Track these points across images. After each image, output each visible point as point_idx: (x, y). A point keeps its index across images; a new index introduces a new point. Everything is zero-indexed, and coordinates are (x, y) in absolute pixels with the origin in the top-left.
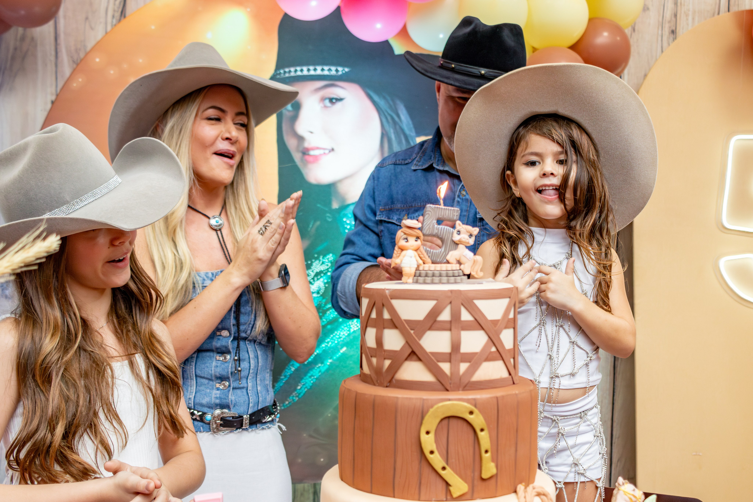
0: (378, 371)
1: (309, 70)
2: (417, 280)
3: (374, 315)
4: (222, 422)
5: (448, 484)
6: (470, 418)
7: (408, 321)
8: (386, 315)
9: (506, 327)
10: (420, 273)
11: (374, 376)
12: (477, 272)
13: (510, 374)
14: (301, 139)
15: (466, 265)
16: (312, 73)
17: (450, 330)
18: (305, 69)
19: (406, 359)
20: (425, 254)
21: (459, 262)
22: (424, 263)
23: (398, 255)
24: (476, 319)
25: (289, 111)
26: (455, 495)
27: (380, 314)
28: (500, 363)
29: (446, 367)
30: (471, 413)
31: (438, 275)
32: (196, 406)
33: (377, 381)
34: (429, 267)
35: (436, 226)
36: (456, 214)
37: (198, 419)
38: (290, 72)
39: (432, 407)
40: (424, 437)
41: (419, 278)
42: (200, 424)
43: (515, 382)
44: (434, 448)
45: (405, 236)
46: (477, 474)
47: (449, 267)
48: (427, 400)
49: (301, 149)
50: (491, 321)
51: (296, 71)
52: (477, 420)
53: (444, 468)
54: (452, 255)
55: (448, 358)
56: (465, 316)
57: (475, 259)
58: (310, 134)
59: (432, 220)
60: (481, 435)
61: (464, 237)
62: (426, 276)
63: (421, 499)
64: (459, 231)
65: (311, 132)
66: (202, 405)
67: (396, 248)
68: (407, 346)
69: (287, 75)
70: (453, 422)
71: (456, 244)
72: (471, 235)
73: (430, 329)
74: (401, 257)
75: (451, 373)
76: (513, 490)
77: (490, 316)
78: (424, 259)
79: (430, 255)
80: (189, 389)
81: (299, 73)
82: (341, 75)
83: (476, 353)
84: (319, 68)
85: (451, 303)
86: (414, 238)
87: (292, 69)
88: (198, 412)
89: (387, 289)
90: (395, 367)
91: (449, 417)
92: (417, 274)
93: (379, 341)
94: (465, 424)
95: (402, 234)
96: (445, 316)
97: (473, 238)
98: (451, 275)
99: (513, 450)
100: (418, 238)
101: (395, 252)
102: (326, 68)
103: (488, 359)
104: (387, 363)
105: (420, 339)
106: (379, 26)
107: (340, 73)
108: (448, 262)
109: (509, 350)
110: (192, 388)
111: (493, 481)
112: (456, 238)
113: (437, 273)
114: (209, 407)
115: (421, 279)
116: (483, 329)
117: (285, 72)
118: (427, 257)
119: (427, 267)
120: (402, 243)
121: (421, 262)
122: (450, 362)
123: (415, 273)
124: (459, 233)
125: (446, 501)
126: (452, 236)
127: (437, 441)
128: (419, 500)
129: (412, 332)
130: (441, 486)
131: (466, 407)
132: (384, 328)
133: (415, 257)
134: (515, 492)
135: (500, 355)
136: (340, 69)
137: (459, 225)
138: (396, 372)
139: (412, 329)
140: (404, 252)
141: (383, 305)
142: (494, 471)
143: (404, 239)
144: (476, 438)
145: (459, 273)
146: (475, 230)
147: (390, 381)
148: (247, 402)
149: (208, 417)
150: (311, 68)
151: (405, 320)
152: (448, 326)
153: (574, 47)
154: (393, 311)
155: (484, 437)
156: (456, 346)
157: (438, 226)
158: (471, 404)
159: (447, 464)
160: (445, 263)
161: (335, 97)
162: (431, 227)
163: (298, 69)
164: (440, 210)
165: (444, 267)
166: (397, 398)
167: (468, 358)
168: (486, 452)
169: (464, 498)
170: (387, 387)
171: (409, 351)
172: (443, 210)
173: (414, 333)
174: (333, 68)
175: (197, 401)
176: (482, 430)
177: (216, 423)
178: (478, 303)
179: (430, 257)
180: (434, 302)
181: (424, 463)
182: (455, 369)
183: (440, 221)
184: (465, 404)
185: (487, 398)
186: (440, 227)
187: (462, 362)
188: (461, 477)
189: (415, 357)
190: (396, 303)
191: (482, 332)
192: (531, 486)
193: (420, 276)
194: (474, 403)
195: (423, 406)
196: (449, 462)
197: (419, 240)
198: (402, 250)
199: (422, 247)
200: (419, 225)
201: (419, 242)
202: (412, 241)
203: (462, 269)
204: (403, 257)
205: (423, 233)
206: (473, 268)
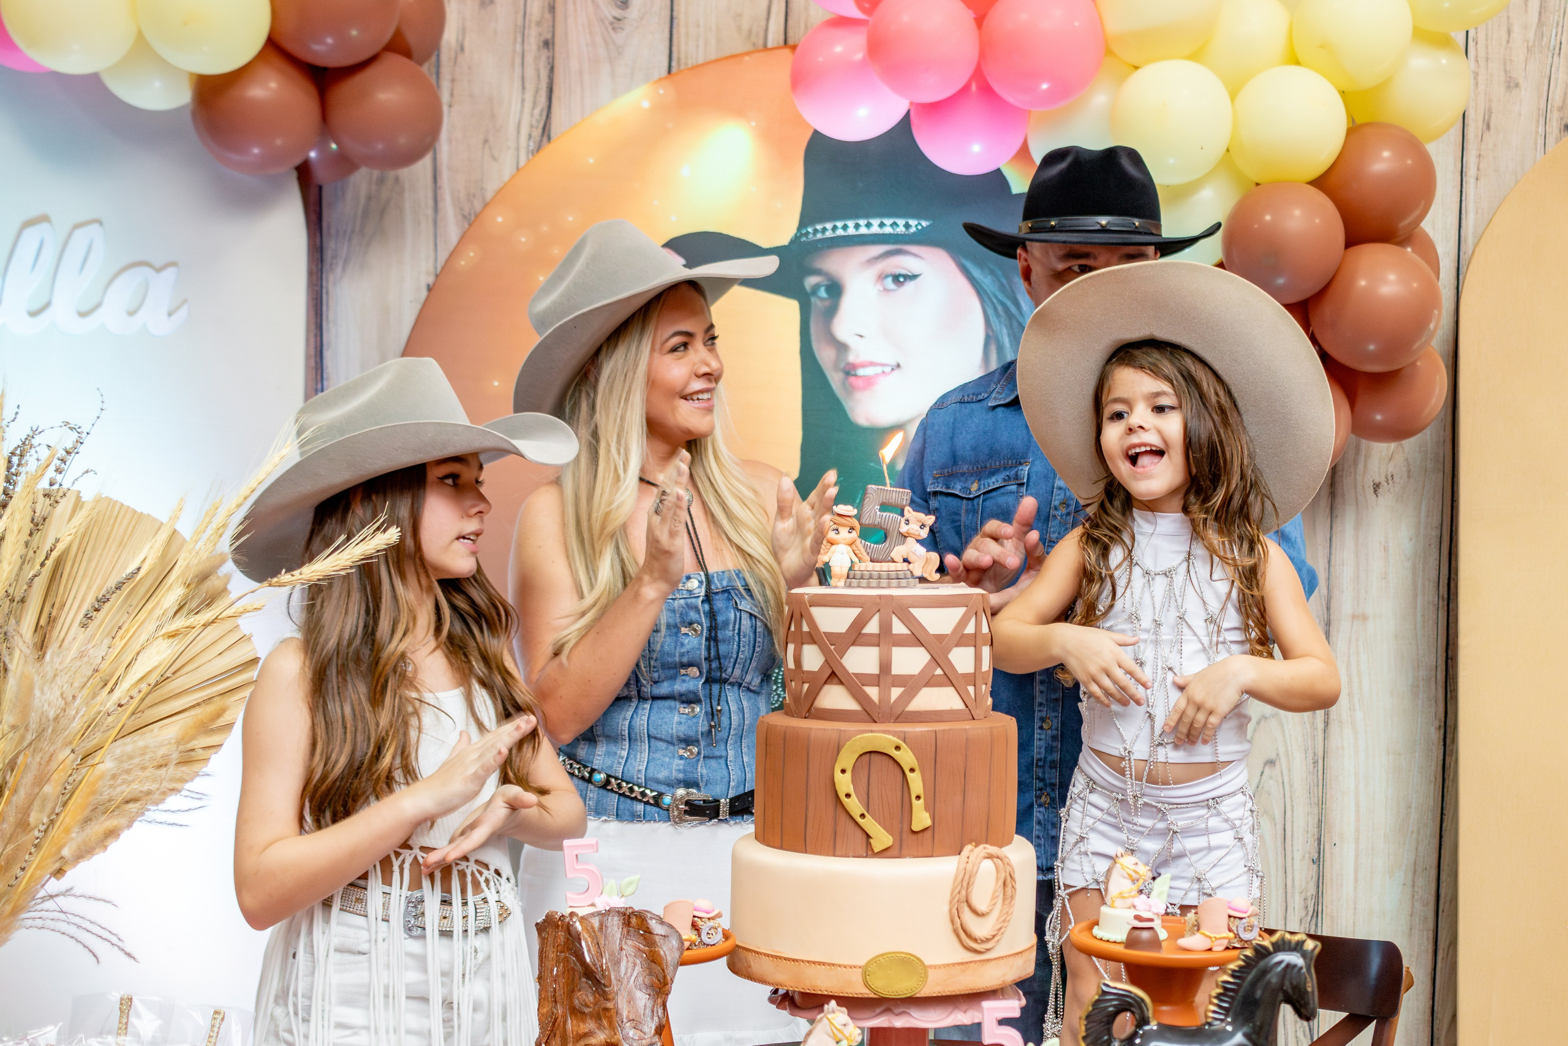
0: (796, 698)
1: (857, 226)
2: (850, 583)
3: (793, 629)
4: (687, 808)
5: (868, 836)
6: (896, 754)
7: (827, 634)
8: (805, 628)
9: (958, 645)
10: (854, 574)
11: (792, 706)
12: (930, 574)
13: (967, 707)
14: (842, 348)
16: (863, 230)
17: (879, 646)
18: (851, 224)
19: (825, 683)
20: (863, 550)
21: (905, 560)
22: (860, 562)
23: (826, 550)
24: (913, 633)
25: (822, 299)
26: (876, 850)
27: (799, 626)
28: (951, 690)
29: (873, 692)
30: (898, 748)
31: (876, 577)
32: (649, 783)
33: (796, 711)
34: (866, 566)
35: (878, 513)
36: (905, 498)
37: (652, 801)
38: (824, 230)
39: (849, 739)
40: (838, 775)
41: (853, 580)
42: (655, 809)
43: (976, 717)
44: (851, 791)
45: (835, 526)
46: (906, 826)
47: (892, 566)
48: (844, 731)
49: (842, 365)
50: (934, 635)
51: (835, 228)
52: (906, 757)
53: (863, 816)
54: (898, 552)
55: (876, 680)
56: (899, 628)
57: (929, 556)
58: (858, 337)
59: (874, 505)
60: (909, 775)
61: (914, 528)
62: (862, 578)
63: (837, 853)
64: (908, 520)
65: (861, 336)
66: (658, 782)
67: (825, 542)
68: (827, 665)
69: (819, 236)
70: (875, 759)
71: (904, 537)
72: (923, 526)
73: (854, 644)
74: (829, 554)
75: (880, 701)
76: (956, 851)
77: (933, 630)
78: (860, 555)
79: (870, 551)
80: (639, 756)
81: (840, 232)
82: (914, 233)
83: (914, 676)
84: (875, 222)
85: (879, 610)
86: (849, 530)
87: (829, 226)
88: (652, 791)
89: (807, 594)
90: (814, 693)
91: (870, 752)
92: (851, 576)
93: (799, 661)
94: (891, 762)
95: (832, 523)
96: (872, 627)
97: (927, 530)
98: (894, 577)
99: (959, 798)
100: (852, 528)
101: (824, 546)
102: (888, 222)
103: (928, 684)
104: (806, 686)
105: (841, 658)
106: (976, 148)
107: (913, 230)
108: (891, 561)
109: (965, 675)
110: (643, 755)
111: (928, 834)
112: (904, 529)
113: (875, 574)
114: (668, 785)
115: (855, 582)
116: (923, 645)
117: (816, 231)
118: (865, 554)
119: (863, 566)
120: (832, 535)
121: (855, 559)
122: (878, 685)
123: (848, 574)
124: (908, 522)
125: (866, 857)
127: (854, 781)
128: (834, 856)
129: (832, 647)
130: (860, 838)
131: (890, 741)
132: (803, 644)
133: (848, 553)
134: (960, 853)
135: (949, 679)
136: (913, 222)
137: (909, 512)
138: (815, 698)
139: (831, 645)
140: (834, 547)
141: (802, 615)
142: (928, 823)
143: (835, 530)
144: (904, 780)
145: (905, 574)
147: (809, 711)
148: (726, 779)
149: (667, 800)
150: (862, 222)
151: (824, 633)
152: (876, 640)
153: (1318, 183)
154: (812, 623)
155: (916, 782)
156: (885, 666)
157: (882, 513)
158: (899, 738)
159: (867, 810)
160: (889, 562)
161: (903, 272)
162: (872, 514)
163: (839, 224)
164: (885, 492)
165: (885, 566)
166: (810, 729)
167: (903, 681)
168: (918, 797)
169: (888, 853)
170: (805, 718)
171: (830, 672)
172: (889, 492)
173: (835, 649)
174: (901, 222)
175: (650, 774)
176: (912, 770)
177: (678, 809)
178: (916, 612)
179: (869, 554)
180: (859, 610)
181: (839, 809)
182: (884, 695)
183: (885, 507)
184: (891, 737)
185: (921, 732)
186: (885, 514)
187: (893, 686)
188: (885, 828)
189: (836, 680)
190: (815, 611)
191: (922, 649)
192: (981, 847)
193: (854, 578)
194: (903, 736)
195: (839, 739)
196: (870, 808)
197: (854, 532)
198: (832, 544)
199: (859, 541)
200: (855, 512)
201: (854, 534)
202: (844, 532)
203: (911, 569)
204: (833, 553)
205: (861, 524)
206: (925, 568)
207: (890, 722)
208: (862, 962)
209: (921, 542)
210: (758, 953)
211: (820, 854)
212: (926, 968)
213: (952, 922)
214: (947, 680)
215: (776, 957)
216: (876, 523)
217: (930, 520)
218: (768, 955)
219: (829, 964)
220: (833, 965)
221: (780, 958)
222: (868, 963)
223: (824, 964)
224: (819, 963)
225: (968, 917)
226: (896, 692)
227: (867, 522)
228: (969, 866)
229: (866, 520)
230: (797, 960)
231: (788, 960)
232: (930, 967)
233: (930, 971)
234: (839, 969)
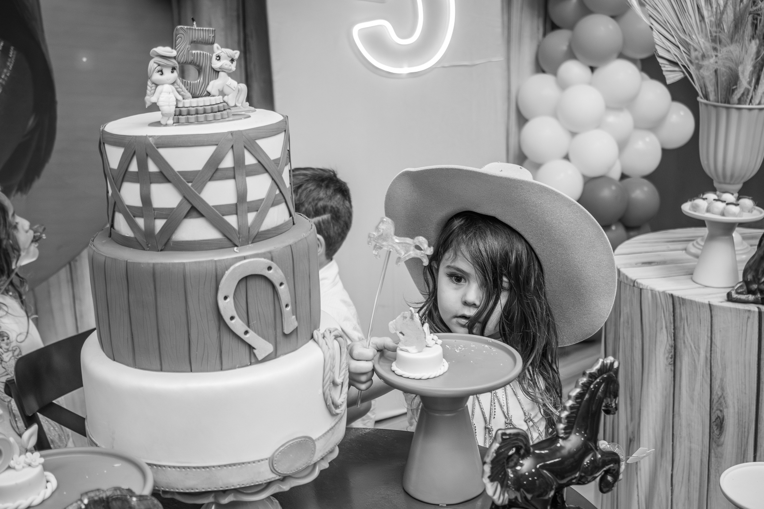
0: (148, 233)
2: (179, 120)
3: (135, 170)
5: (252, 348)
6: (269, 274)
7: (183, 173)
8: (152, 167)
9: (285, 164)
10: (180, 111)
11: (141, 239)
12: (242, 103)
15: (230, 96)
17: (234, 178)
19: (186, 217)
20: (183, 87)
21: (222, 93)
22: (183, 99)
23: (153, 91)
24: (259, 162)
26: (260, 358)
27: (143, 165)
28: (283, 206)
29: (232, 220)
30: (270, 268)
31: (202, 111)
33: (147, 245)
35: (191, 50)
36: (211, 35)
41: (180, 117)
43: (295, 222)
44: (235, 314)
45: (159, 68)
46: (279, 331)
47: (212, 100)
48: (219, 261)
50: (274, 160)
52: (276, 275)
53: (246, 332)
54: (214, 86)
55: (234, 209)
56: (250, 160)
57: (239, 87)
59: (186, 44)
60: (280, 289)
61: (225, 63)
62: (189, 114)
64: (218, 56)
67: (149, 83)
68: (185, 201)
70: (251, 282)
72: (232, 60)
73: (211, 179)
74: (157, 94)
75: (239, 226)
76: (310, 336)
77: (272, 155)
78: (182, 93)
85: (232, 147)
86: (170, 70)
89: (150, 136)
90: (172, 228)
91: (247, 277)
92: (178, 113)
93: (146, 199)
94: (264, 281)
95: (156, 65)
96: (228, 162)
97: (235, 63)
98: (217, 110)
100: (174, 69)
101: (149, 88)
103: (273, 205)
104: (160, 222)
105: (200, 193)
108: (209, 94)
111: (294, 335)
112: (216, 64)
113: (201, 109)
115: (182, 118)
116: (267, 171)
118: (186, 91)
120: (156, 77)
121: (180, 98)
122: (237, 214)
123: (175, 111)
124: (218, 58)
125: (251, 365)
126: (211, 63)
127: (236, 305)
129: (190, 184)
130: (245, 351)
132: (151, 183)
133: (173, 92)
134: (312, 337)
135: (283, 197)
137: (218, 48)
138: (173, 232)
139: (188, 182)
140: (159, 88)
141: (147, 155)
142: (296, 324)
143: (159, 71)
144: (275, 293)
145: (223, 106)
146: (236, 53)
147: (166, 244)
151: (180, 172)
152: (231, 174)
155: (283, 291)
156: (242, 196)
158: (268, 259)
159: (249, 326)
160: (205, 96)
162: (185, 53)
165: (207, 101)
167: (255, 206)
168: (287, 306)
169: (269, 358)
170: (161, 250)
171: (189, 207)
172: (197, 31)
173: (192, 186)
176: (281, 284)
178: (260, 142)
180: (214, 148)
182: (242, 222)
184: (262, 260)
185: (282, 249)
186: (195, 50)
187: (249, 212)
188: (264, 337)
189: (195, 213)
191: (266, 176)
193: (181, 114)
194: (269, 255)
195: (216, 270)
196: (250, 325)
197: (175, 71)
198: (157, 85)
199: (179, 79)
200: (174, 52)
201: (176, 74)
202: (167, 72)
203: (226, 101)
204: (160, 93)
205: (179, 63)
206: (237, 98)
207: (248, 244)
208: (268, 454)
209: (231, 75)
210: (160, 466)
211: (207, 371)
212: (314, 442)
213: (326, 402)
215: (184, 468)
216: (189, 61)
218: (174, 467)
219: (239, 464)
220: (243, 463)
221: (189, 468)
222: (274, 455)
223: (234, 465)
224: (230, 465)
227: (183, 61)
229: (182, 59)
230: (207, 467)
231: (198, 468)
232: (316, 440)
233: (316, 443)
234: (249, 465)
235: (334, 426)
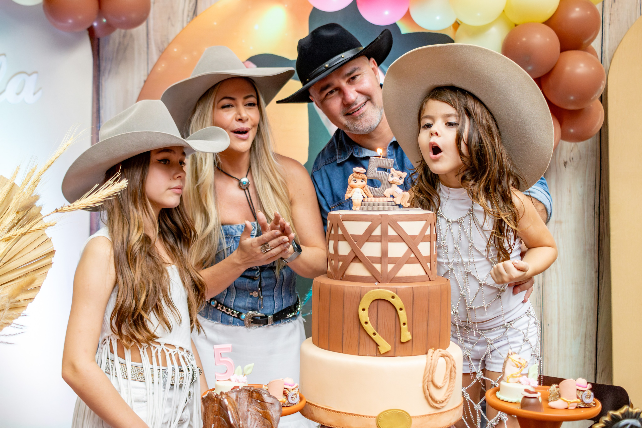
0: (335, 269)
2: (363, 208)
3: (333, 232)
4: (252, 320)
5: (377, 345)
6: (392, 300)
7: (353, 236)
8: (340, 232)
9: (422, 241)
10: (365, 203)
11: (333, 274)
12: (405, 203)
13: (427, 274)
15: (397, 198)
17: (381, 242)
19: (352, 261)
20: (369, 191)
21: (392, 196)
22: (368, 197)
23: (350, 191)
24: (399, 235)
26: (382, 353)
27: (336, 231)
28: (419, 265)
29: (378, 267)
30: (393, 297)
31: (377, 205)
32: (235, 308)
33: (335, 276)
34: (371, 199)
35: (377, 171)
36: (391, 163)
39: (367, 293)
40: (361, 312)
42: (238, 320)
43: (431, 279)
44: (368, 320)
45: (354, 179)
46: (398, 339)
47: (385, 199)
48: (364, 287)
50: (410, 236)
52: (398, 302)
53: (374, 334)
54: (388, 192)
55: (380, 260)
56: (391, 232)
57: (404, 194)
59: (374, 168)
60: (400, 312)
61: (396, 179)
62: (369, 205)
63: (359, 354)
64: (392, 175)
66: (239, 307)
67: (349, 187)
68: (352, 252)
70: (381, 303)
71: (391, 184)
72: (401, 178)
73: (367, 241)
74: (352, 193)
75: (382, 271)
76: (425, 353)
77: (410, 233)
78: (367, 194)
79: (372, 191)
83: (400, 258)
85: (381, 223)
86: (361, 180)
89: (341, 214)
90: (345, 267)
91: (378, 300)
92: (363, 205)
93: (336, 249)
94: (389, 305)
95: (353, 177)
96: (377, 232)
97: (403, 180)
98: (386, 205)
99: (425, 324)
100: (363, 180)
101: (348, 189)
103: (407, 262)
104: (341, 263)
105: (360, 248)
106: (387, 13)
108: (384, 196)
109: (426, 257)
110: (233, 295)
111: (410, 344)
112: (391, 179)
113: (376, 204)
114: (244, 309)
115: (365, 208)
116: (405, 242)
118: (370, 193)
119: (369, 200)
120: (352, 183)
121: (365, 196)
122: (381, 263)
123: (361, 203)
125: (376, 356)
126: (388, 178)
127: (370, 315)
128: (358, 355)
129: (355, 243)
130: (373, 345)
131: (389, 293)
132: (339, 241)
133: (361, 192)
134: (427, 354)
135: (418, 259)
137: (393, 171)
138: (346, 270)
139: (355, 241)
140: (354, 189)
141: (338, 225)
142: (410, 337)
143: (354, 180)
144: (397, 315)
147: (342, 276)
148: (273, 306)
149: (243, 316)
151: (351, 235)
152: (379, 239)
153: (547, 23)
154: (344, 229)
155: (403, 315)
156: (384, 253)
157: (378, 172)
158: (393, 292)
159: (377, 332)
160: (382, 197)
162: (373, 172)
164: (380, 160)
165: (381, 199)
166: (345, 286)
167: (393, 261)
168: (404, 324)
169: (389, 354)
170: (340, 280)
171: (354, 255)
172: (382, 161)
173: (357, 243)
175: (236, 304)
176: (401, 309)
177: (248, 321)
178: (401, 224)
179: (373, 193)
180: (370, 223)
181: (361, 330)
182: (384, 268)
183: (381, 168)
184: (389, 291)
185: (406, 288)
186: (380, 172)
187: (389, 263)
188: (386, 341)
189: (357, 260)
190: (346, 224)
191: (404, 244)
192: (438, 350)
193: (365, 206)
194: (395, 291)
195: (361, 292)
196: (378, 330)
198: (353, 188)
199: (367, 186)
200: (365, 171)
201: (364, 183)
202: (359, 182)
203: (395, 201)
204: (353, 193)
205: (368, 177)
206: (402, 200)
207: (387, 283)
208: (376, 414)
209: (400, 186)
210: (317, 406)
211: (351, 354)
212: (410, 417)
213: (425, 392)
214: (417, 260)
215: (328, 410)
216: (376, 176)
217: (404, 175)
218: (323, 408)
219: (357, 415)
220: (360, 415)
221: (330, 410)
222: (379, 416)
223: (355, 415)
224: (352, 414)
225: (433, 390)
226: (390, 267)
227: (371, 176)
228: (433, 361)
229: (371, 175)
230: (339, 412)
231: (335, 411)
232: (413, 417)
233: (413, 419)
234: (363, 417)
235: (432, 414)
